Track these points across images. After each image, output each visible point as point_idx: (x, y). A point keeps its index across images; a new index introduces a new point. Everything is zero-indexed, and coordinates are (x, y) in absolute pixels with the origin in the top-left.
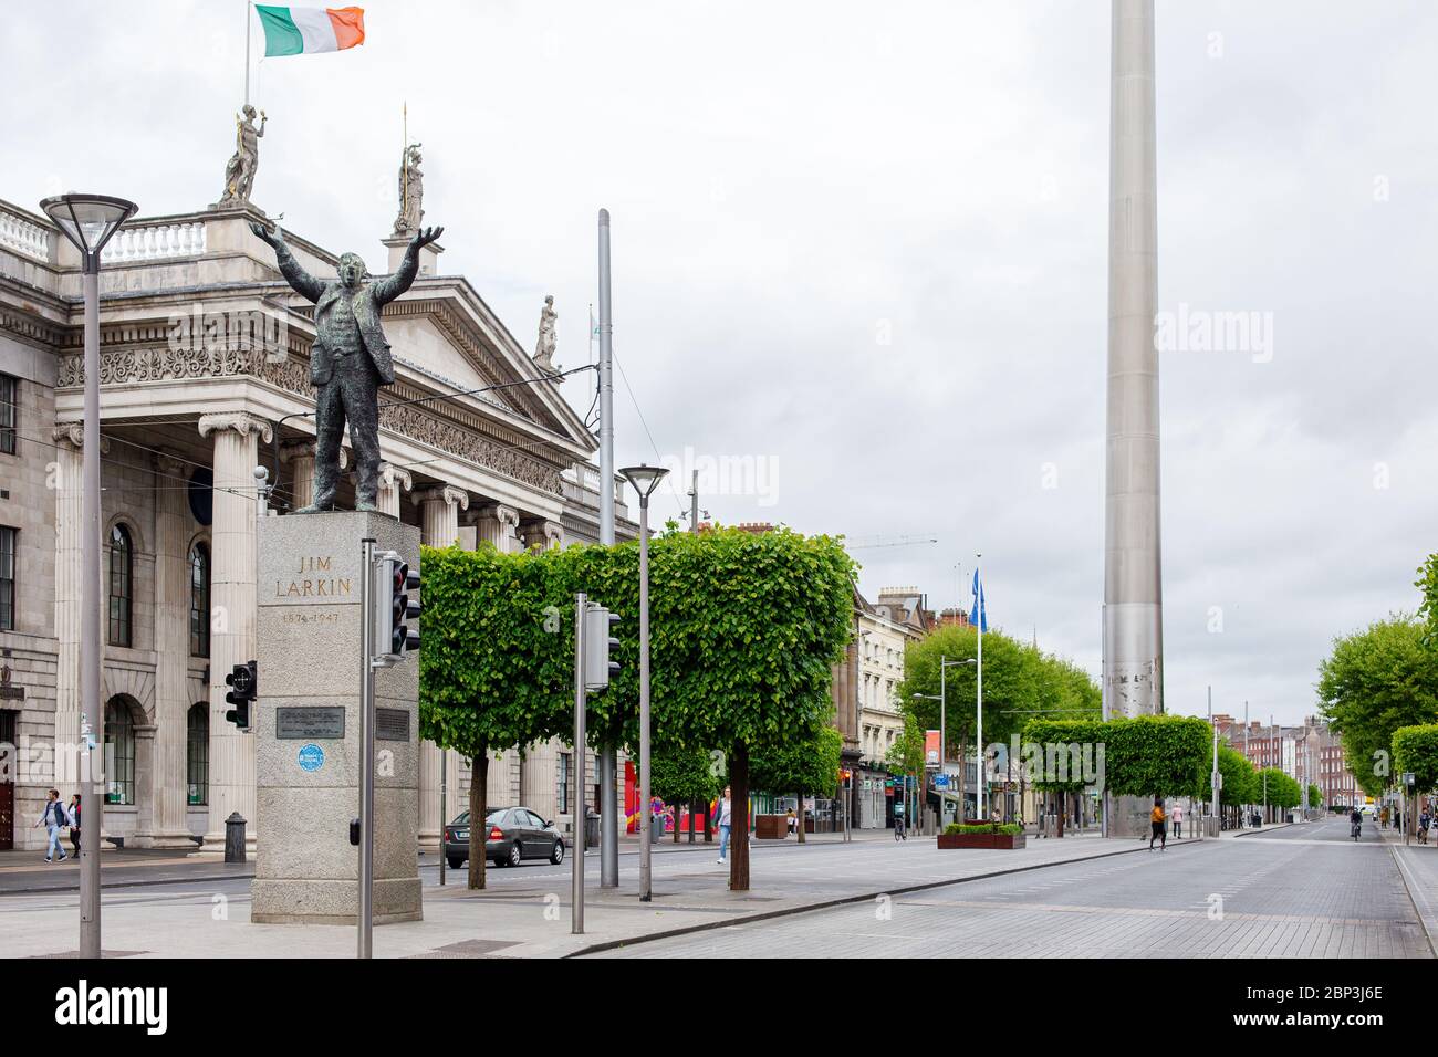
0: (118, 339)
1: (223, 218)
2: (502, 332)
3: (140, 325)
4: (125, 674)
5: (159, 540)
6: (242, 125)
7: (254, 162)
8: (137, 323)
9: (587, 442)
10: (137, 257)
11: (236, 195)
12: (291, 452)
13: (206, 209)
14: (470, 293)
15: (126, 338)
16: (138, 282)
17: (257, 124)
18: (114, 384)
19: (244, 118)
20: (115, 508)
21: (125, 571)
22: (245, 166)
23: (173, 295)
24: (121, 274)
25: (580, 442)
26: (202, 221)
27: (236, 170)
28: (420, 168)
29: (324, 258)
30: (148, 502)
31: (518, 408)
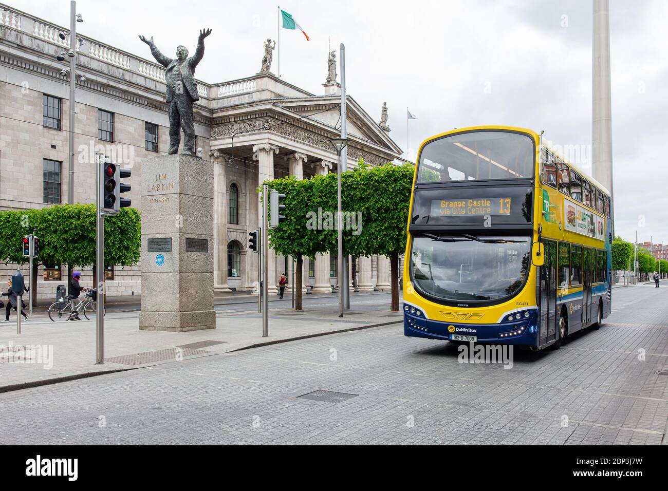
0: (228, 121)
1: (261, 78)
2: (365, 114)
3: (235, 116)
4: (235, 233)
5: (247, 188)
6: (266, 46)
7: (271, 58)
8: (234, 115)
9: (398, 151)
10: (235, 93)
11: (265, 69)
12: (288, 157)
13: (255, 75)
14: (352, 101)
15: (231, 120)
16: (234, 101)
17: (272, 44)
18: (228, 136)
19: (267, 43)
20: (231, 178)
21: (236, 199)
22: (268, 60)
23: (244, 104)
24: (229, 99)
25: (396, 151)
26: (254, 79)
27: (265, 61)
28: (335, 59)
29: (298, 90)
30: (244, 176)
31: (373, 140)
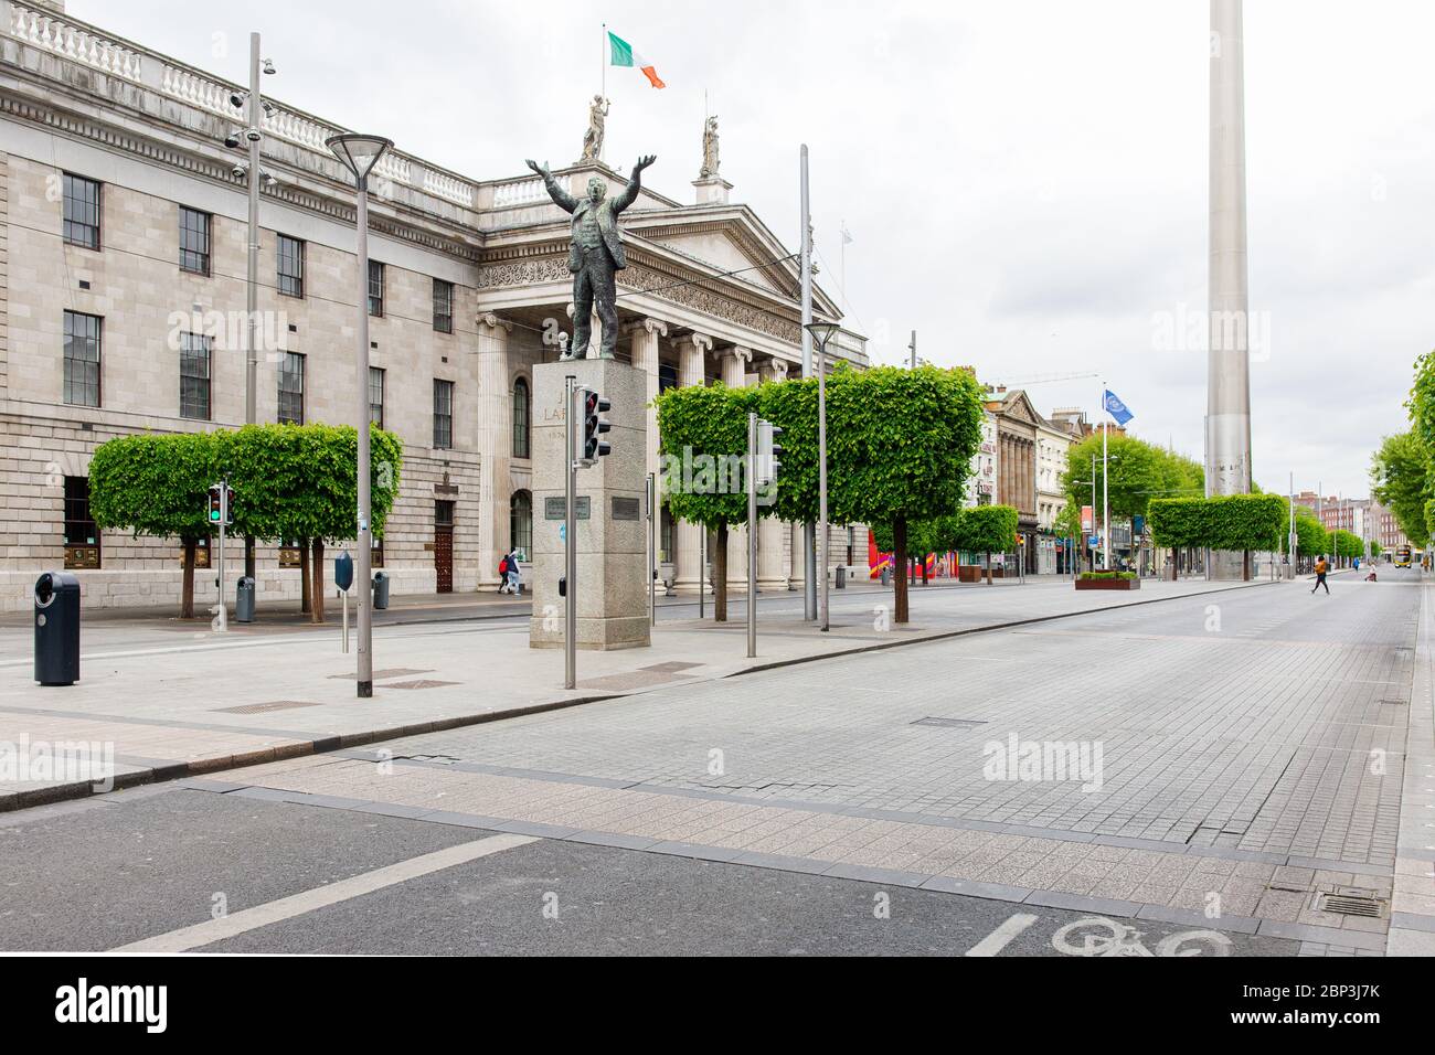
0: (515, 255)
1: (582, 172)
2: (774, 240)
3: (530, 245)
4: (524, 475)
6: (593, 109)
7: (602, 133)
8: (528, 244)
9: (835, 314)
10: (528, 200)
11: (590, 156)
12: (630, 326)
13: (571, 166)
14: (751, 215)
15: (521, 254)
16: (528, 217)
17: (603, 107)
18: (513, 285)
19: (595, 104)
20: (517, 367)
21: (524, 407)
22: (595, 136)
23: (549, 224)
24: (518, 212)
25: (829, 313)
26: (568, 174)
27: (590, 138)
28: (717, 132)
29: (650, 196)
31: (786, 292)
